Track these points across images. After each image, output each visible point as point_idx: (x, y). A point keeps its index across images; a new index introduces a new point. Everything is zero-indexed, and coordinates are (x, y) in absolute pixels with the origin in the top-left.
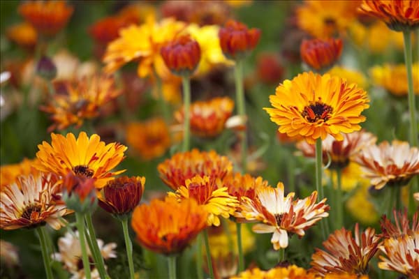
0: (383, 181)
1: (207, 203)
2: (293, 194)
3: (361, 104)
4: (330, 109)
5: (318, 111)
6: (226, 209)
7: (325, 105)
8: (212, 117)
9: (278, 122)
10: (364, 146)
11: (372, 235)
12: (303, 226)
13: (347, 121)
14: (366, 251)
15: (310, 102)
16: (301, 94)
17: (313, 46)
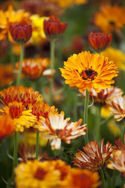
0: (121, 117)
1: (18, 118)
2: (69, 119)
3: (113, 73)
4: (96, 74)
5: (89, 74)
6: (29, 122)
7: (94, 71)
8: (36, 68)
9: (65, 77)
10: (115, 96)
11: (110, 147)
12: (70, 138)
13: (104, 82)
14: (104, 156)
15: (86, 68)
16: (81, 63)
17: (95, 36)
